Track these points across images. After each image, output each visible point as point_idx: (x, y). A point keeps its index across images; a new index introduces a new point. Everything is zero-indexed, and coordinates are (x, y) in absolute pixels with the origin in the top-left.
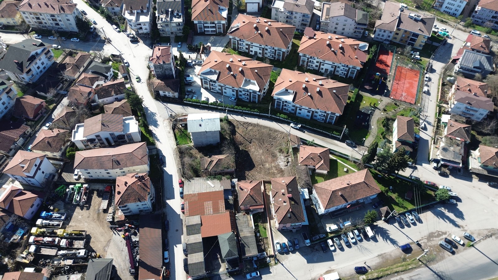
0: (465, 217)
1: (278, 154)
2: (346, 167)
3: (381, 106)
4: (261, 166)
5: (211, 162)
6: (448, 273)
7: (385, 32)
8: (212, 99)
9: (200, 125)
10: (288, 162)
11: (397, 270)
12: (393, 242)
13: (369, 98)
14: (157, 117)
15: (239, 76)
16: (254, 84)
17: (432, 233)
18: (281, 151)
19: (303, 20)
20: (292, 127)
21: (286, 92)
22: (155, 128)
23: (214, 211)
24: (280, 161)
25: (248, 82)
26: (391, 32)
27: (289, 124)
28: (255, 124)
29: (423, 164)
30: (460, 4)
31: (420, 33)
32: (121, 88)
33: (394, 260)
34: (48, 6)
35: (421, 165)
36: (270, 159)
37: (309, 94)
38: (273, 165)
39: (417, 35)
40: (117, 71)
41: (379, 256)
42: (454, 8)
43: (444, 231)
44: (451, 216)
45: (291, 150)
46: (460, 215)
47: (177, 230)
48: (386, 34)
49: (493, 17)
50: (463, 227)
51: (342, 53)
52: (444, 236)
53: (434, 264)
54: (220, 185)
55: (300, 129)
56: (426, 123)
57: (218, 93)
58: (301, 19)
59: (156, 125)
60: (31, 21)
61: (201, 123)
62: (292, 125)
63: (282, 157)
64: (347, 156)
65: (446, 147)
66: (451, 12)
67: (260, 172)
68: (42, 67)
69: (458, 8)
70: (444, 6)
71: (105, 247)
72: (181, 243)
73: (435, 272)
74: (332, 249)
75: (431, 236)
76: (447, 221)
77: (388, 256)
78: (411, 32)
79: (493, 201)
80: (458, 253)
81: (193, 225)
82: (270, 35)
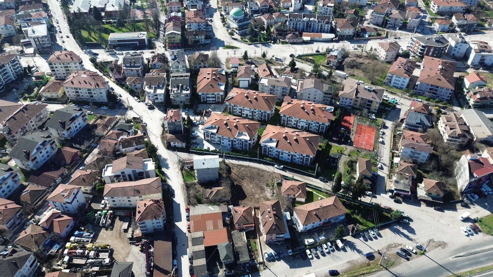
0: (416, 233)
1: (266, 188)
2: (320, 197)
3: (346, 152)
4: (252, 197)
5: (212, 192)
6: (405, 275)
7: (346, 99)
8: (212, 148)
9: (204, 164)
10: (273, 194)
11: (363, 272)
12: (359, 252)
13: (337, 147)
14: (168, 162)
15: (234, 129)
16: (246, 135)
17: (390, 245)
18: (268, 185)
21: (271, 140)
22: (167, 170)
23: (214, 228)
24: (267, 192)
25: (240, 134)
26: (351, 99)
27: (273, 165)
28: (246, 166)
29: (381, 194)
30: (404, 80)
31: (373, 99)
32: (141, 140)
33: (361, 265)
34: (86, 83)
35: (380, 195)
36: (259, 191)
37: (288, 141)
38: (261, 195)
39: (371, 102)
40: (137, 130)
41: (348, 262)
42: (400, 83)
43: (400, 243)
44: (405, 232)
45: (275, 184)
46: (412, 231)
47: (184, 245)
48: (348, 101)
50: (415, 240)
51: (313, 113)
52: (400, 247)
53: (393, 268)
54: (218, 209)
55: (283, 169)
56: (382, 165)
57: (217, 144)
58: (282, 91)
59: (167, 167)
60: (71, 94)
61: (204, 162)
62: (276, 166)
63: (269, 190)
64: (321, 188)
65: (398, 180)
66: (399, 86)
67: (251, 201)
68: (78, 126)
69: (403, 83)
70: (392, 82)
71: (125, 258)
73: (394, 274)
74: (310, 257)
75: (389, 247)
76: (402, 236)
77: (356, 263)
78: (367, 99)
79: (438, 220)
80: (412, 259)
81: (197, 238)
82: (258, 101)
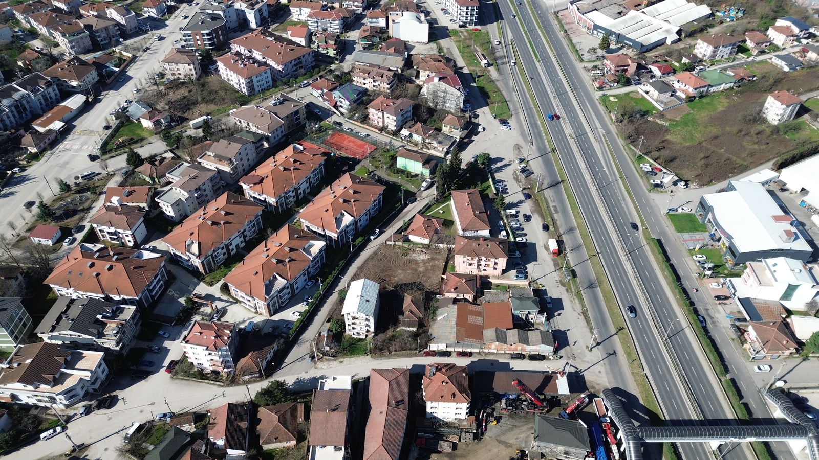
0: (502, 158)
1: (408, 257)
2: (438, 211)
3: (370, 168)
5: (412, 312)
7: (277, 131)
8: (302, 307)
9: (368, 301)
11: (545, 207)
12: (521, 202)
13: (359, 171)
14: (306, 376)
15: (294, 255)
16: (312, 246)
17: (515, 178)
18: (405, 255)
19: (213, 186)
20: (374, 239)
24: (418, 258)
25: (307, 251)
26: (281, 127)
27: (369, 240)
30: (266, 75)
31: (296, 108)
32: (238, 411)
33: (537, 206)
36: (413, 266)
37: (352, 200)
38: (421, 265)
39: (297, 113)
42: (264, 82)
43: (513, 172)
44: (499, 164)
45: (407, 246)
46: (501, 160)
48: (279, 132)
49: (295, 66)
50: (510, 161)
51: (300, 164)
52: (518, 173)
54: (446, 308)
55: (381, 233)
57: (290, 299)
61: (364, 299)
62: (372, 238)
63: (414, 255)
66: (265, 87)
67: (428, 278)
69: (267, 80)
70: (256, 87)
72: (508, 364)
73: (549, 187)
74: (524, 241)
75: (517, 180)
76: (503, 168)
77: (533, 208)
78: (291, 114)
80: (532, 170)
81: (497, 335)
82: (233, 214)
